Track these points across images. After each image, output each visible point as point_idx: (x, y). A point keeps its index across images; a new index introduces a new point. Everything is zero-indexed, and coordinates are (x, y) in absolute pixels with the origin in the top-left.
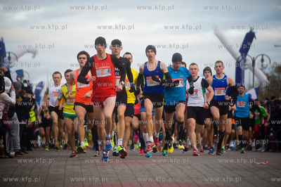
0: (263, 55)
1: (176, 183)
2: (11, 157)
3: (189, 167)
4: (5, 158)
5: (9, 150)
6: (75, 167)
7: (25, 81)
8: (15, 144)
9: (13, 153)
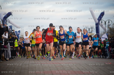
0: (109, 20)
1: (74, 71)
2: (7, 60)
3: (79, 65)
4: (5, 61)
5: (6, 57)
6: (33, 65)
7: (13, 30)
8: (9, 55)
9: (8, 59)
